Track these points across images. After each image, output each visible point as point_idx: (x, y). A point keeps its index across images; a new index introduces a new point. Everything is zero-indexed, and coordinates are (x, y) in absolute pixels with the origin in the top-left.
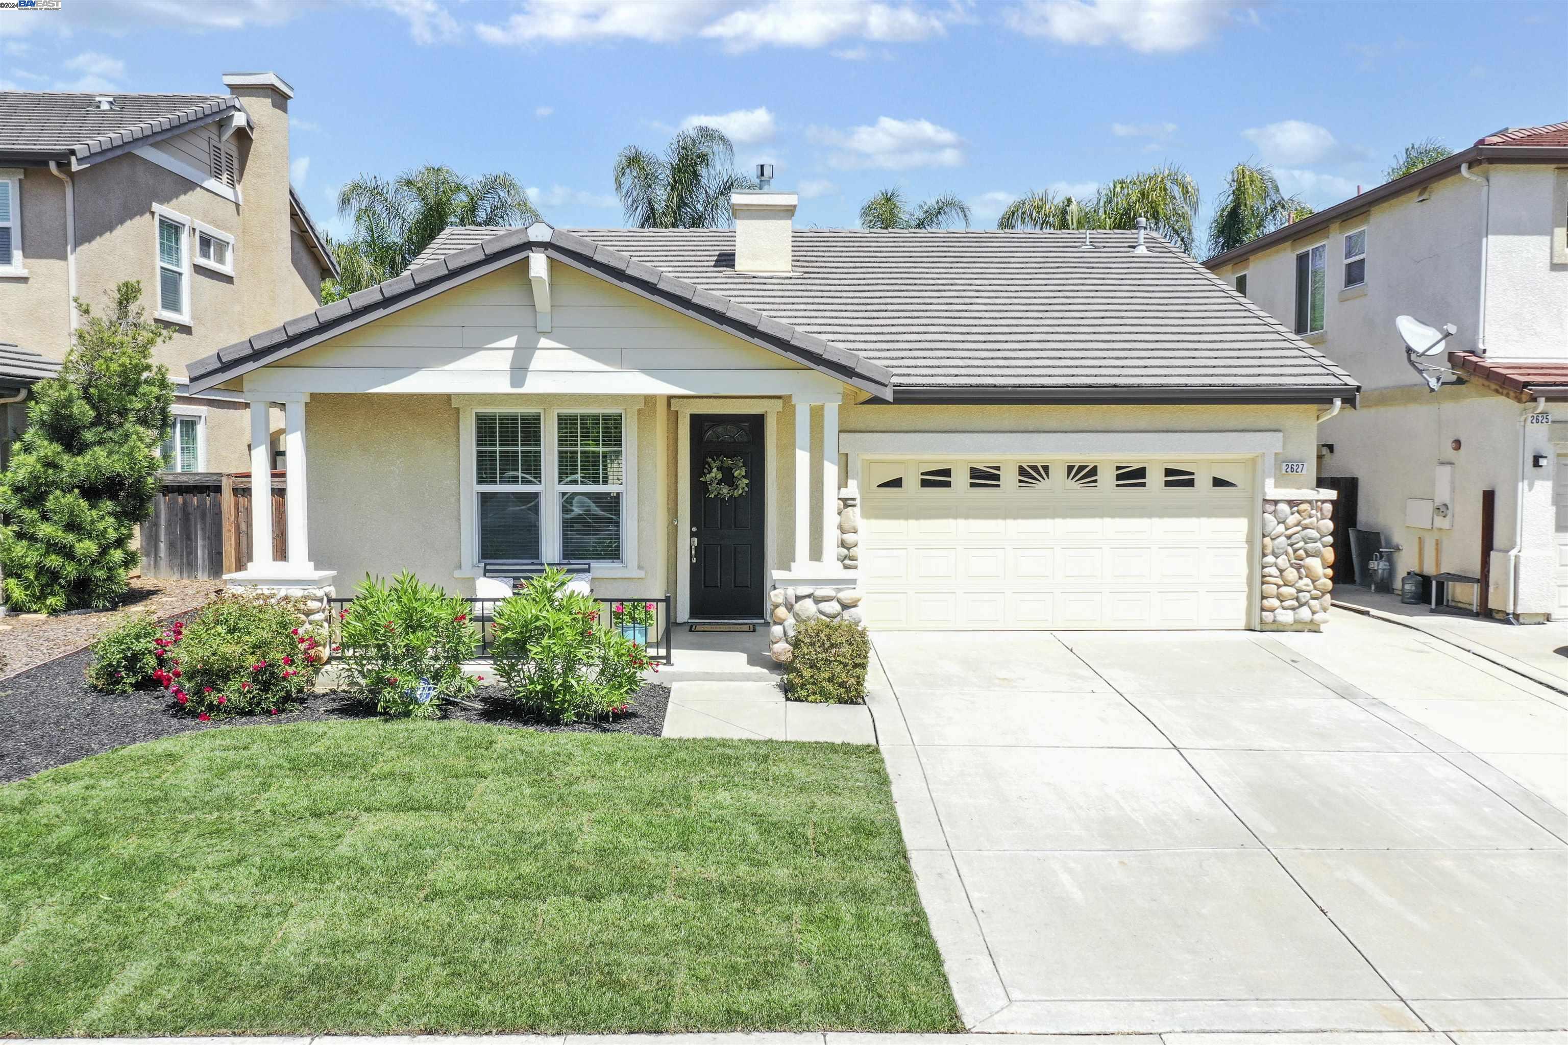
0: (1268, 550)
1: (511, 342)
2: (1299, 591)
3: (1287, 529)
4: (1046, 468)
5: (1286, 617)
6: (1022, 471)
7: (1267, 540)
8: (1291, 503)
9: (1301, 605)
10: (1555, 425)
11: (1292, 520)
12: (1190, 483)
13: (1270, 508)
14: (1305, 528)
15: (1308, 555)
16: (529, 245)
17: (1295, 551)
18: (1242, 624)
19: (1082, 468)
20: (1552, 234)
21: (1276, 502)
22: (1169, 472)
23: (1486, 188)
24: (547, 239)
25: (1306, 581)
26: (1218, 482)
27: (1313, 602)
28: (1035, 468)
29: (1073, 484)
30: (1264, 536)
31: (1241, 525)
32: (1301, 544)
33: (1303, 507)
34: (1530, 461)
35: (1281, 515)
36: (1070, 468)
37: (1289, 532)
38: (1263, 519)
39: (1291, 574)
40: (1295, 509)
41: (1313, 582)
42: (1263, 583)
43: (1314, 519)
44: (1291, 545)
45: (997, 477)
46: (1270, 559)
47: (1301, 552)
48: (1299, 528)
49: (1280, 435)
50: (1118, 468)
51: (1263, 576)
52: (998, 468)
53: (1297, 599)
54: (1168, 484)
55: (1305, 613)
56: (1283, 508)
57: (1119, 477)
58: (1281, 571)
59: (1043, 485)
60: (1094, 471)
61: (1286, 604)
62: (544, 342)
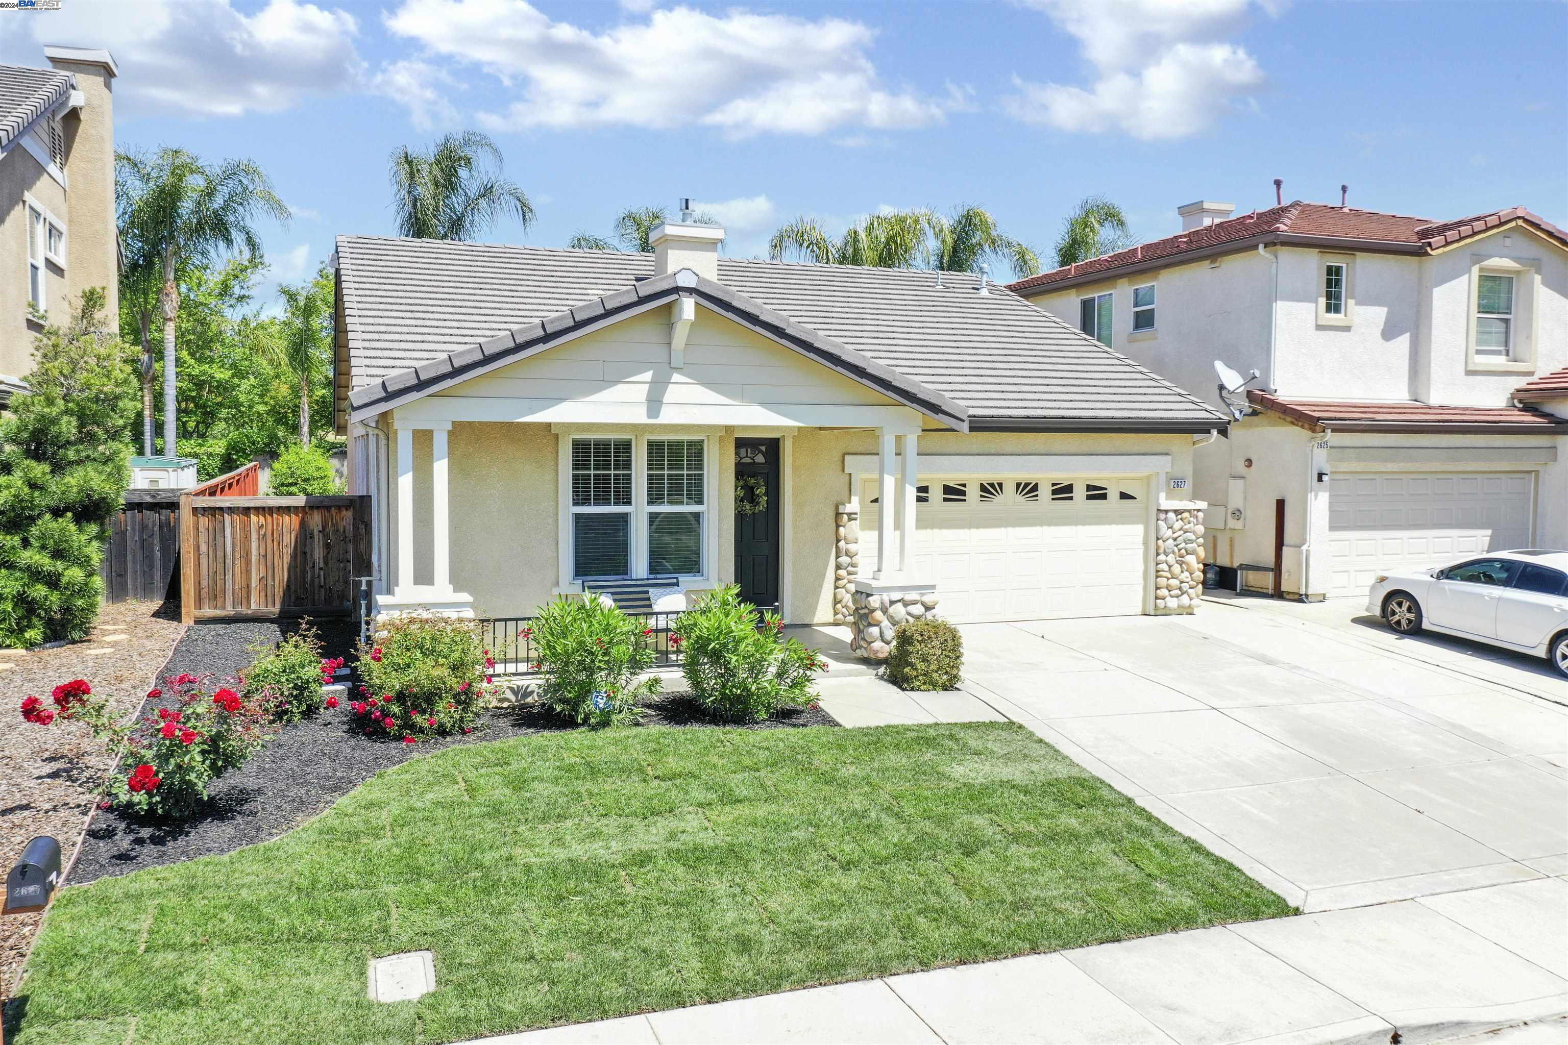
0: (1161, 551)
1: (648, 376)
2: (1182, 582)
3: (1174, 533)
4: (1000, 485)
5: (1172, 603)
6: (983, 488)
7: (1160, 542)
8: (1177, 512)
9: (1183, 594)
10: (1332, 450)
11: (1177, 525)
12: (1104, 497)
13: (1162, 516)
14: (1185, 532)
15: (1188, 554)
16: (676, 290)
17: (1179, 550)
18: (1139, 611)
19: (1027, 485)
20: (1316, 302)
21: (1166, 512)
22: (1089, 488)
23: (1274, 265)
24: (693, 285)
25: (1186, 574)
26: (1124, 496)
27: (1191, 591)
28: (992, 485)
29: (1020, 499)
30: (1158, 539)
31: (1137, 531)
32: (1183, 545)
33: (1186, 515)
34: (1316, 477)
35: (1170, 522)
36: (1018, 485)
37: (1175, 535)
38: (1157, 526)
39: (1177, 569)
40: (1179, 517)
41: (1191, 574)
42: (1157, 577)
43: (1192, 525)
44: (1177, 546)
45: (963, 493)
46: (1162, 557)
47: (1183, 551)
48: (1182, 532)
49: (1169, 458)
50: (1054, 485)
51: (1157, 571)
52: (964, 485)
53: (1180, 589)
54: (1089, 497)
55: (1185, 600)
56: (1171, 515)
57: (1054, 492)
58: (1170, 567)
59: (998, 499)
60: (1035, 488)
61: (1172, 593)
62: (676, 377)
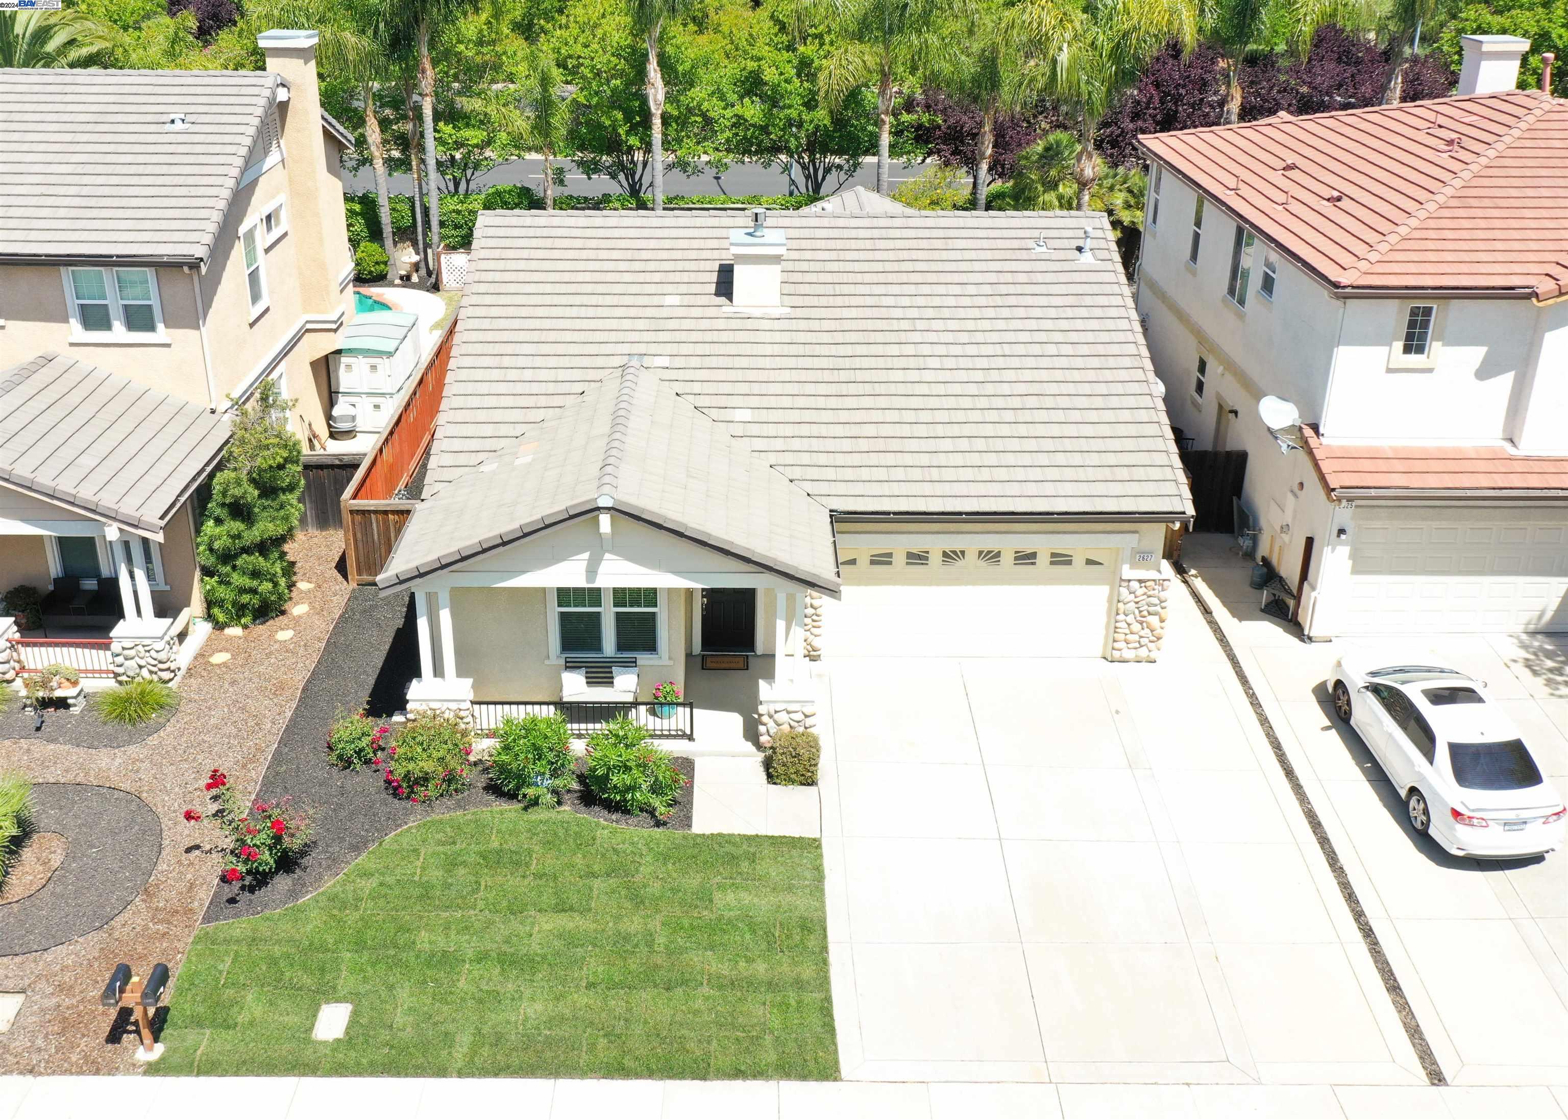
0: (1121, 612)
1: (586, 555)
2: (1141, 637)
3: (1136, 597)
4: (963, 552)
5: (1128, 654)
6: (945, 554)
7: (1121, 605)
8: (1140, 581)
9: (1141, 646)
11: (1140, 592)
12: (1069, 563)
13: (1125, 584)
14: (1149, 596)
15: (1150, 614)
16: (598, 509)
17: (1140, 612)
18: (1100, 654)
19: (989, 552)
20: (1391, 346)
21: (1129, 581)
22: (1053, 555)
23: (1341, 310)
24: (611, 505)
25: (1147, 631)
26: (1090, 562)
27: (1150, 645)
28: (954, 552)
29: (982, 563)
30: (1119, 601)
31: (1103, 591)
32: (1146, 607)
33: (1148, 584)
34: (1335, 532)
35: (1132, 590)
36: (980, 553)
37: (1137, 600)
38: (1119, 591)
39: (1136, 627)
40: (1143, 585)
41: (1152, 631)
42: (1115, 632)
43: (1156, 592)
44: (1138, 608)
45: (927, 559)
46: (1121, 617)
47: (1145, 613)
48: (1145, 597)
49: (1137, 535)
50: (1016, 552)
51: (1116, 628)
52: (928, 552)
53: (1139, 642)
54: (1052, 563)
55: (1143, 652)
56: (1135, 585)
57: (1016, 559)
58: (1129, 625)
59: (960, 563)
60: (998, 554)
61: (1130, 646)
62: (607, 556)
